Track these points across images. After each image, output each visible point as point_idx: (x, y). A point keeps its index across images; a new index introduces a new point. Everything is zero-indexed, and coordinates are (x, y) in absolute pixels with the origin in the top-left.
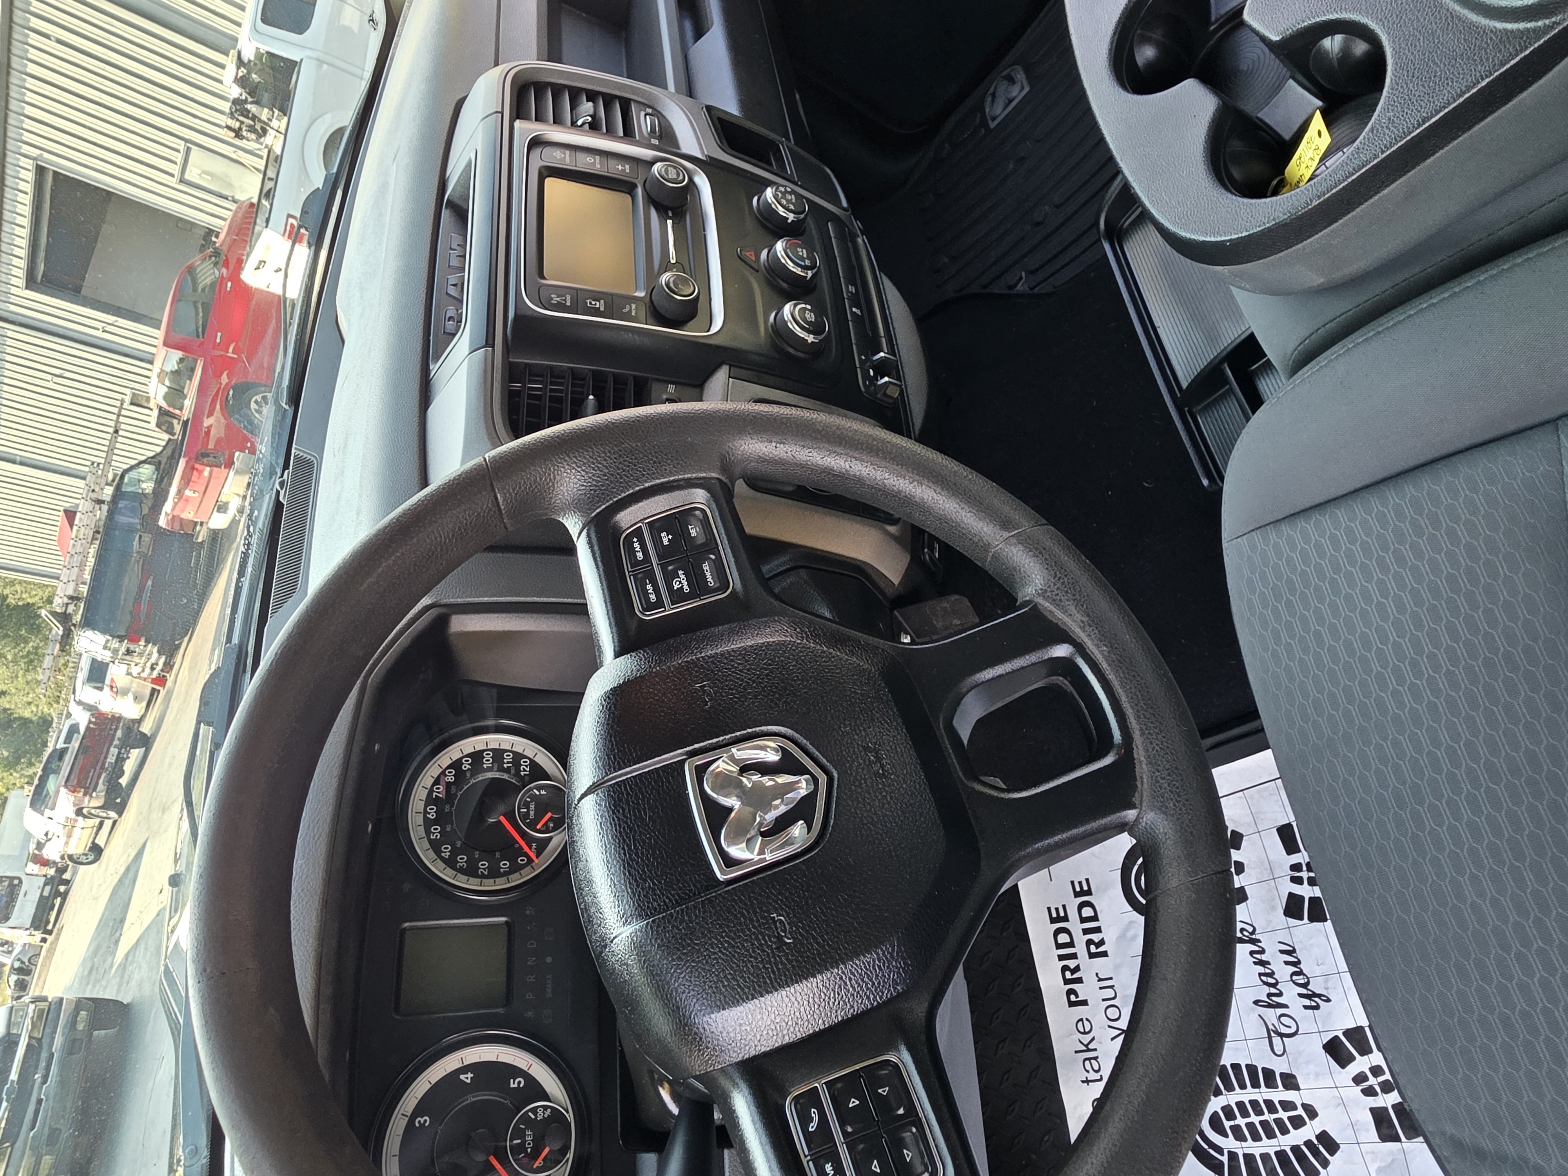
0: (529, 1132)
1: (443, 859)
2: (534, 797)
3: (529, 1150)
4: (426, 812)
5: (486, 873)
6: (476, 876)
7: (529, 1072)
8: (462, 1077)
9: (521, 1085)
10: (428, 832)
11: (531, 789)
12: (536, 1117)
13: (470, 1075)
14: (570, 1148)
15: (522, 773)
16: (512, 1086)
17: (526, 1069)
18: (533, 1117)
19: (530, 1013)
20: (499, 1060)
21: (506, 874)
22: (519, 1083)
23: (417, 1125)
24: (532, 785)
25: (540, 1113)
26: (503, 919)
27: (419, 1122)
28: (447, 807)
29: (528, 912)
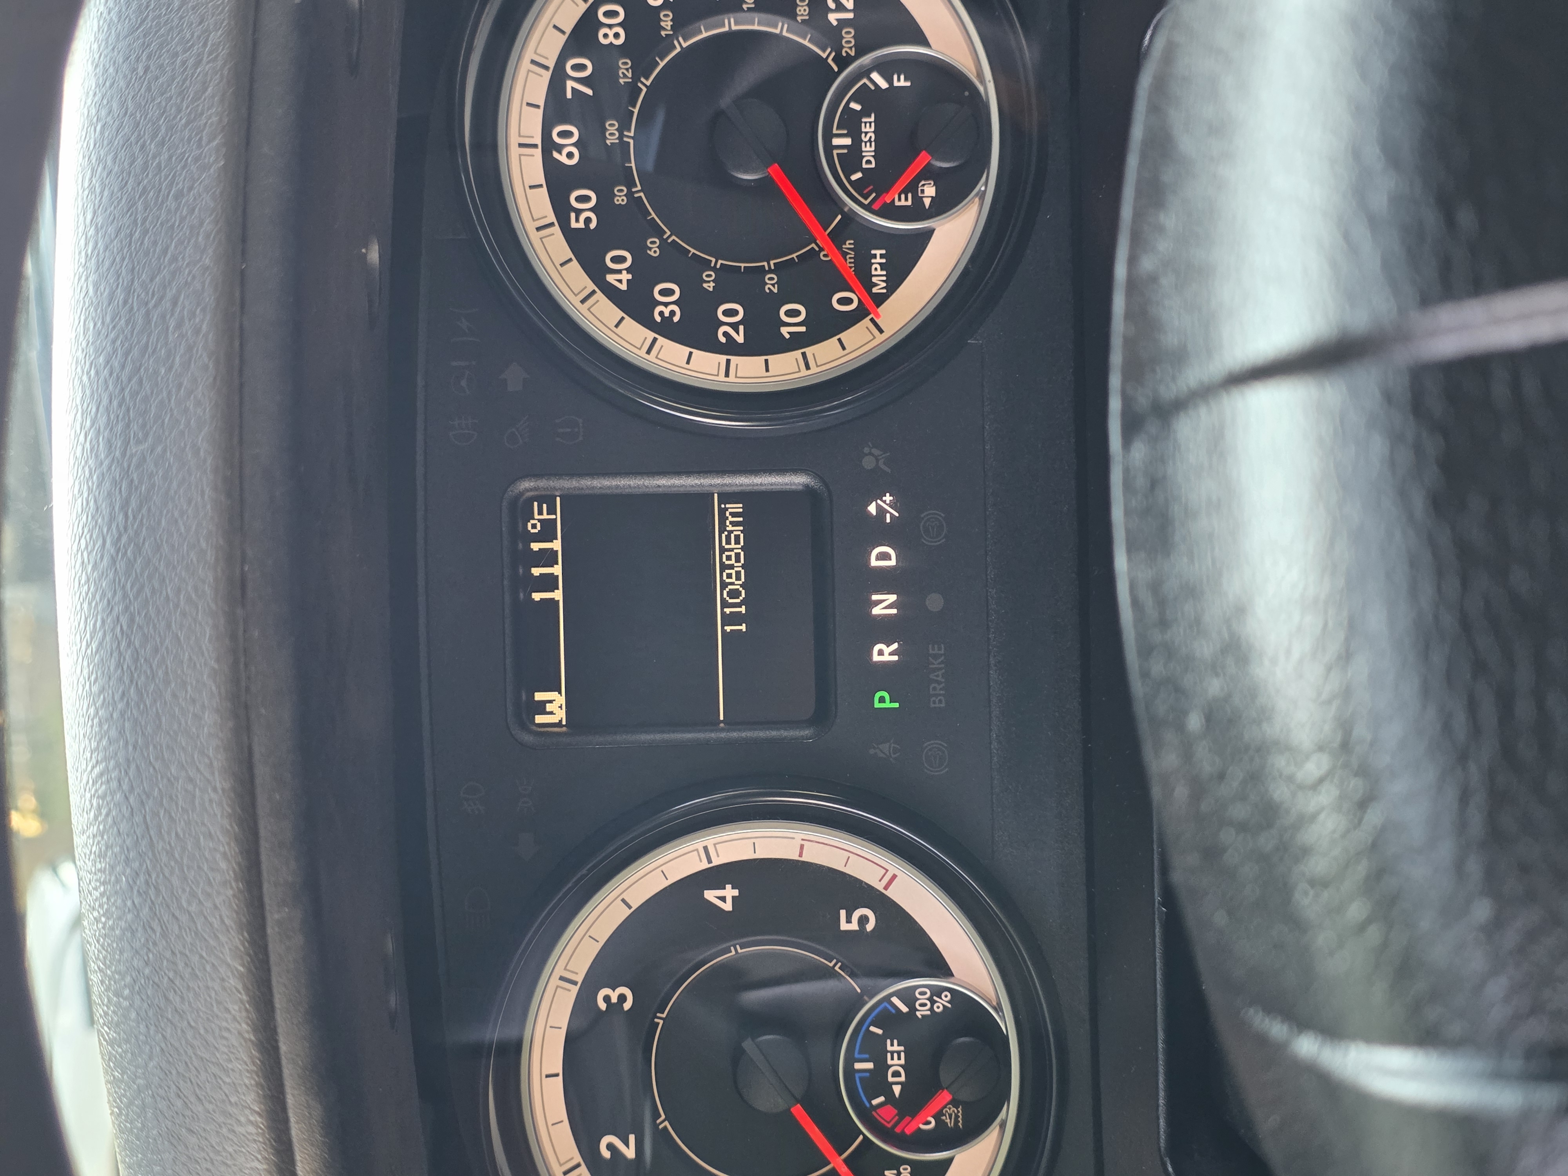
0: (893, 1046)
1: (611, 293)
2: (868, 96)
3: (897, 1089)
4: (548, 146)
5: (740, 339)
6: (712, 346)
7: (889, 893)
8: (710, 895)
9: (870, 927)
10: (562, 209)
11: (866, 72)
12: (913, 1009)
13: (730, 892)
14: (1007, 1096)
15: (833, 18)
16: (844, 926)
17: (880, 887)
18: (905, 1009)
19: (885, 747)
20: (805, 858)
21: (797, 342)
22: (863, 920)
23: (603, 1006)
24: (867, 59)
25: (923, 999)
26: (797, 480)
27: (607, 999)
28: (612, 128)
29: (868, 463)
